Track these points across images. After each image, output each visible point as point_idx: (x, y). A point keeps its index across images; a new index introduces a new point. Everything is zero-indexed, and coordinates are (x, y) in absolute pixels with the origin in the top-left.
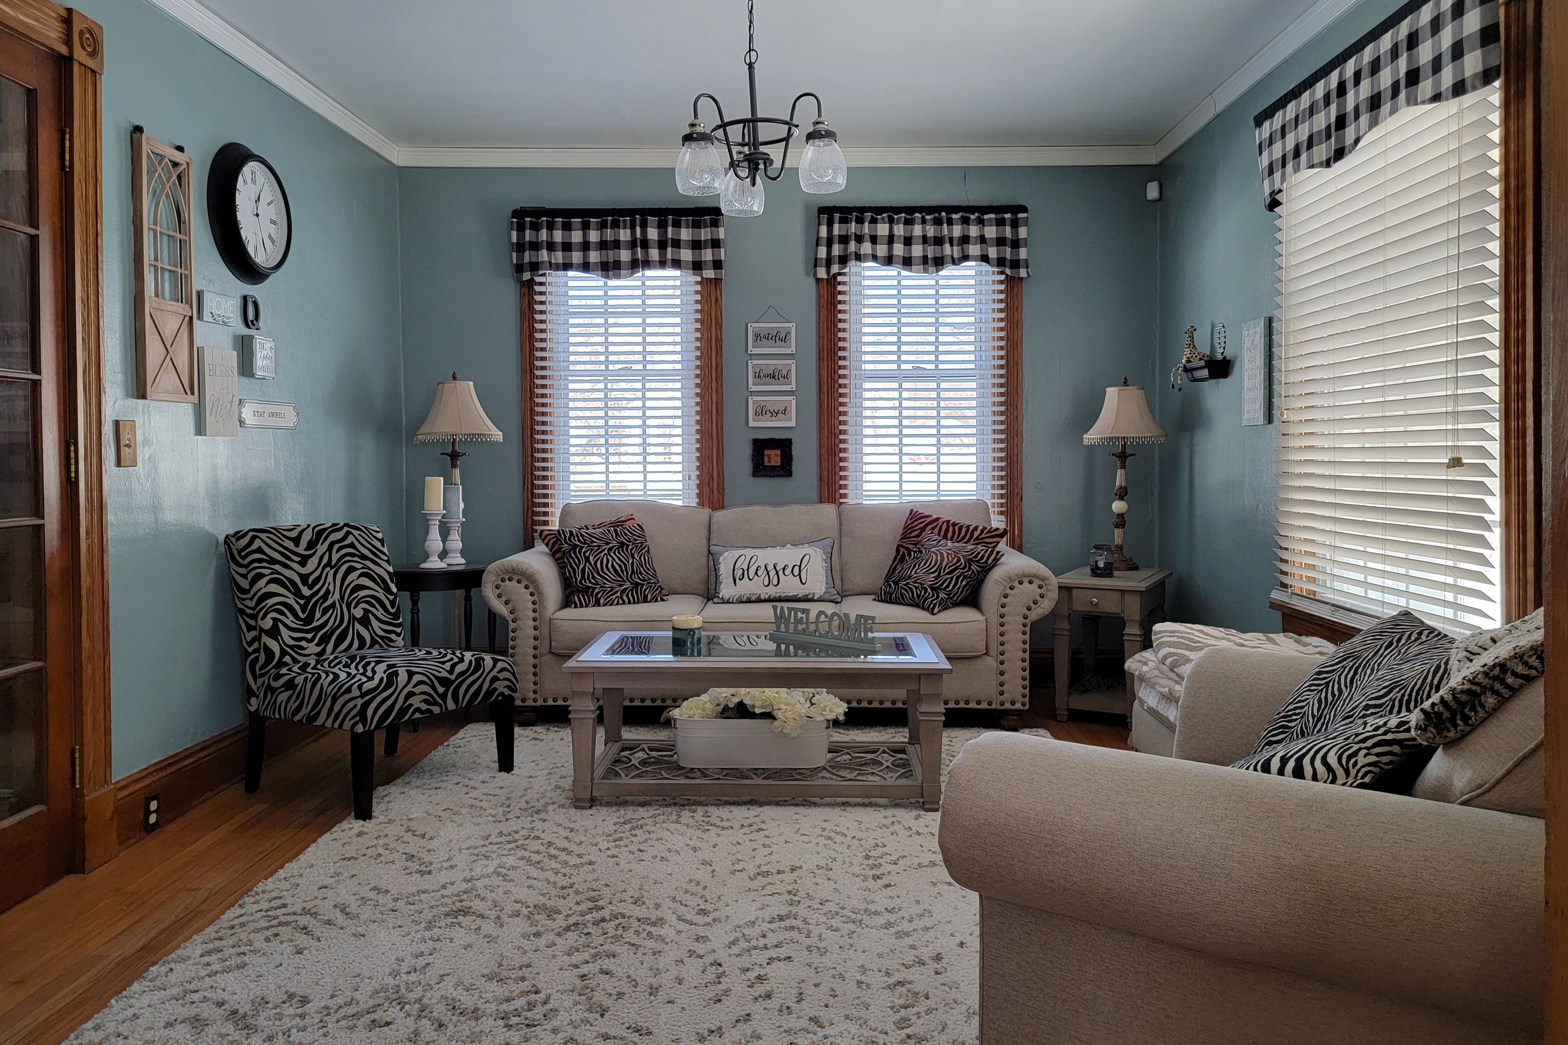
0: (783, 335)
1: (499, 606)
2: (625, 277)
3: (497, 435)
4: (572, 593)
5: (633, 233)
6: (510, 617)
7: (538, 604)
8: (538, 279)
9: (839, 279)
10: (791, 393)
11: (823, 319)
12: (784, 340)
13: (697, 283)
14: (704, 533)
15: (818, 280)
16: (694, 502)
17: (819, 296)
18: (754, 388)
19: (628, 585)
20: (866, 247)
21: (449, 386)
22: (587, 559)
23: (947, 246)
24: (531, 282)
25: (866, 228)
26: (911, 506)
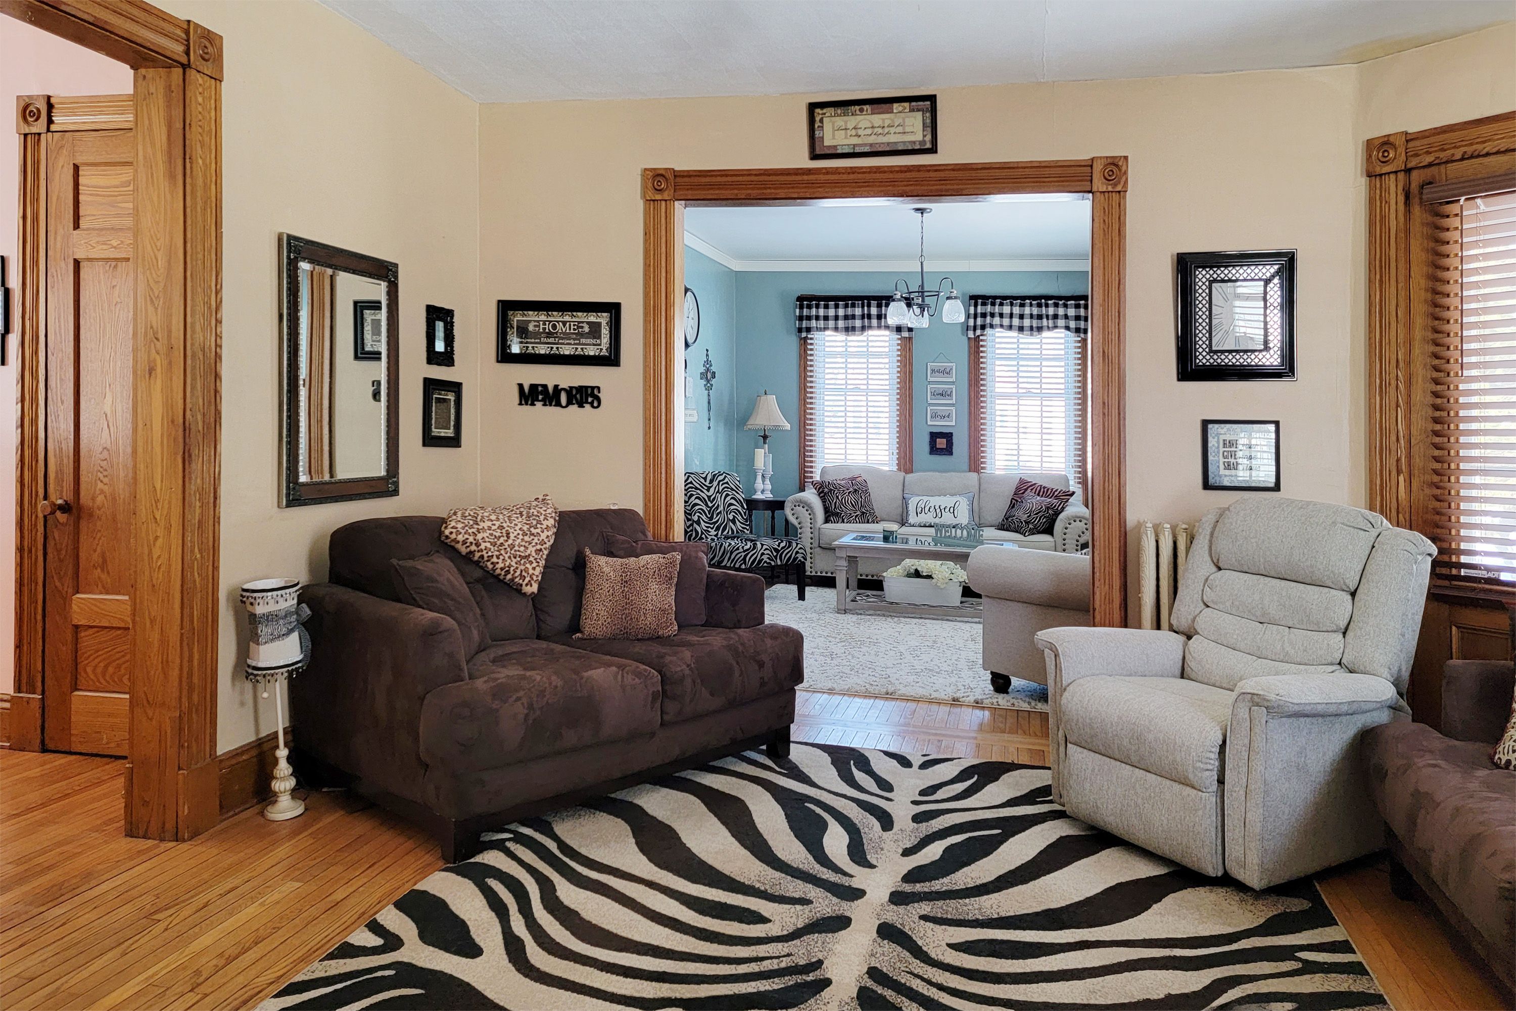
0: (948, 370)
1: (792, 519)
2: (858, 335)
3: (788, 426)
4: (829, 516)
5: (863, 310)
6: (798, 526)
7: (813, 520)
8: (809, 336)
9: (981, 338)
10: (953, 405)
11: (972, 361)
12: (948, 373)
13: (899, 339)
14: (901, 487)
15: (969, 338)
16: (895, 468)
17: (970, 347)
18: (930, 401)
19: (858, 513)
20: (997, 320)
21: (763, 398)
22: (837, 497)
23: (1045, 320)
24: (806, 338)
25: (997, 309)
26: (1021, 476)
